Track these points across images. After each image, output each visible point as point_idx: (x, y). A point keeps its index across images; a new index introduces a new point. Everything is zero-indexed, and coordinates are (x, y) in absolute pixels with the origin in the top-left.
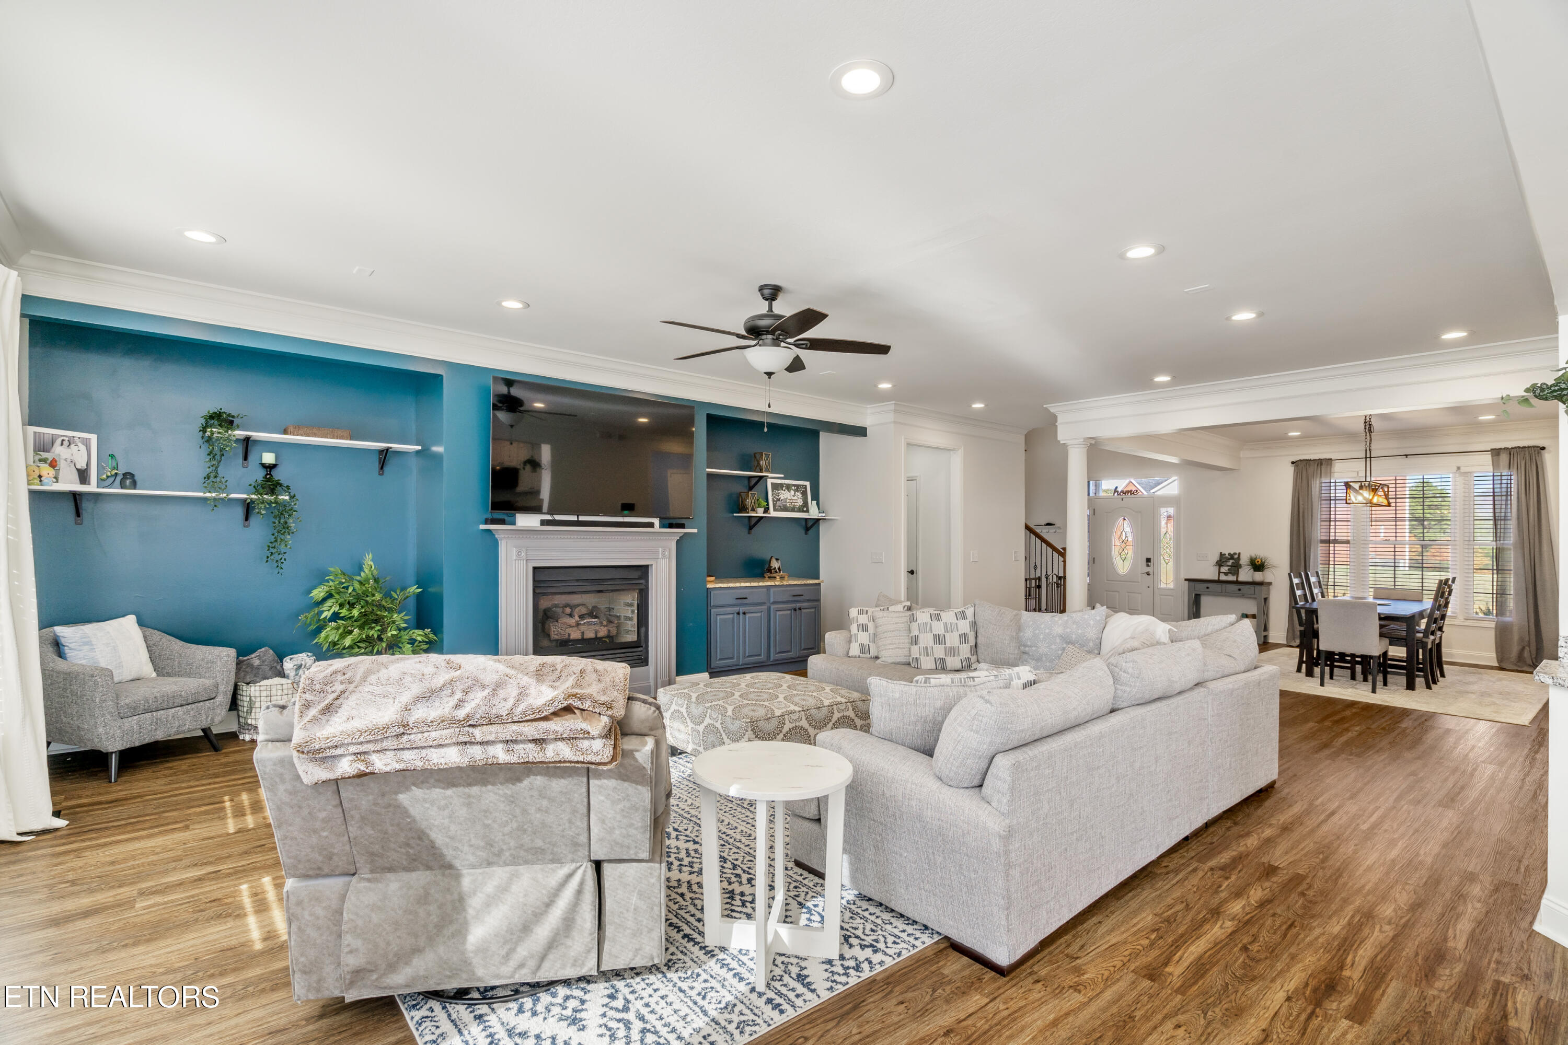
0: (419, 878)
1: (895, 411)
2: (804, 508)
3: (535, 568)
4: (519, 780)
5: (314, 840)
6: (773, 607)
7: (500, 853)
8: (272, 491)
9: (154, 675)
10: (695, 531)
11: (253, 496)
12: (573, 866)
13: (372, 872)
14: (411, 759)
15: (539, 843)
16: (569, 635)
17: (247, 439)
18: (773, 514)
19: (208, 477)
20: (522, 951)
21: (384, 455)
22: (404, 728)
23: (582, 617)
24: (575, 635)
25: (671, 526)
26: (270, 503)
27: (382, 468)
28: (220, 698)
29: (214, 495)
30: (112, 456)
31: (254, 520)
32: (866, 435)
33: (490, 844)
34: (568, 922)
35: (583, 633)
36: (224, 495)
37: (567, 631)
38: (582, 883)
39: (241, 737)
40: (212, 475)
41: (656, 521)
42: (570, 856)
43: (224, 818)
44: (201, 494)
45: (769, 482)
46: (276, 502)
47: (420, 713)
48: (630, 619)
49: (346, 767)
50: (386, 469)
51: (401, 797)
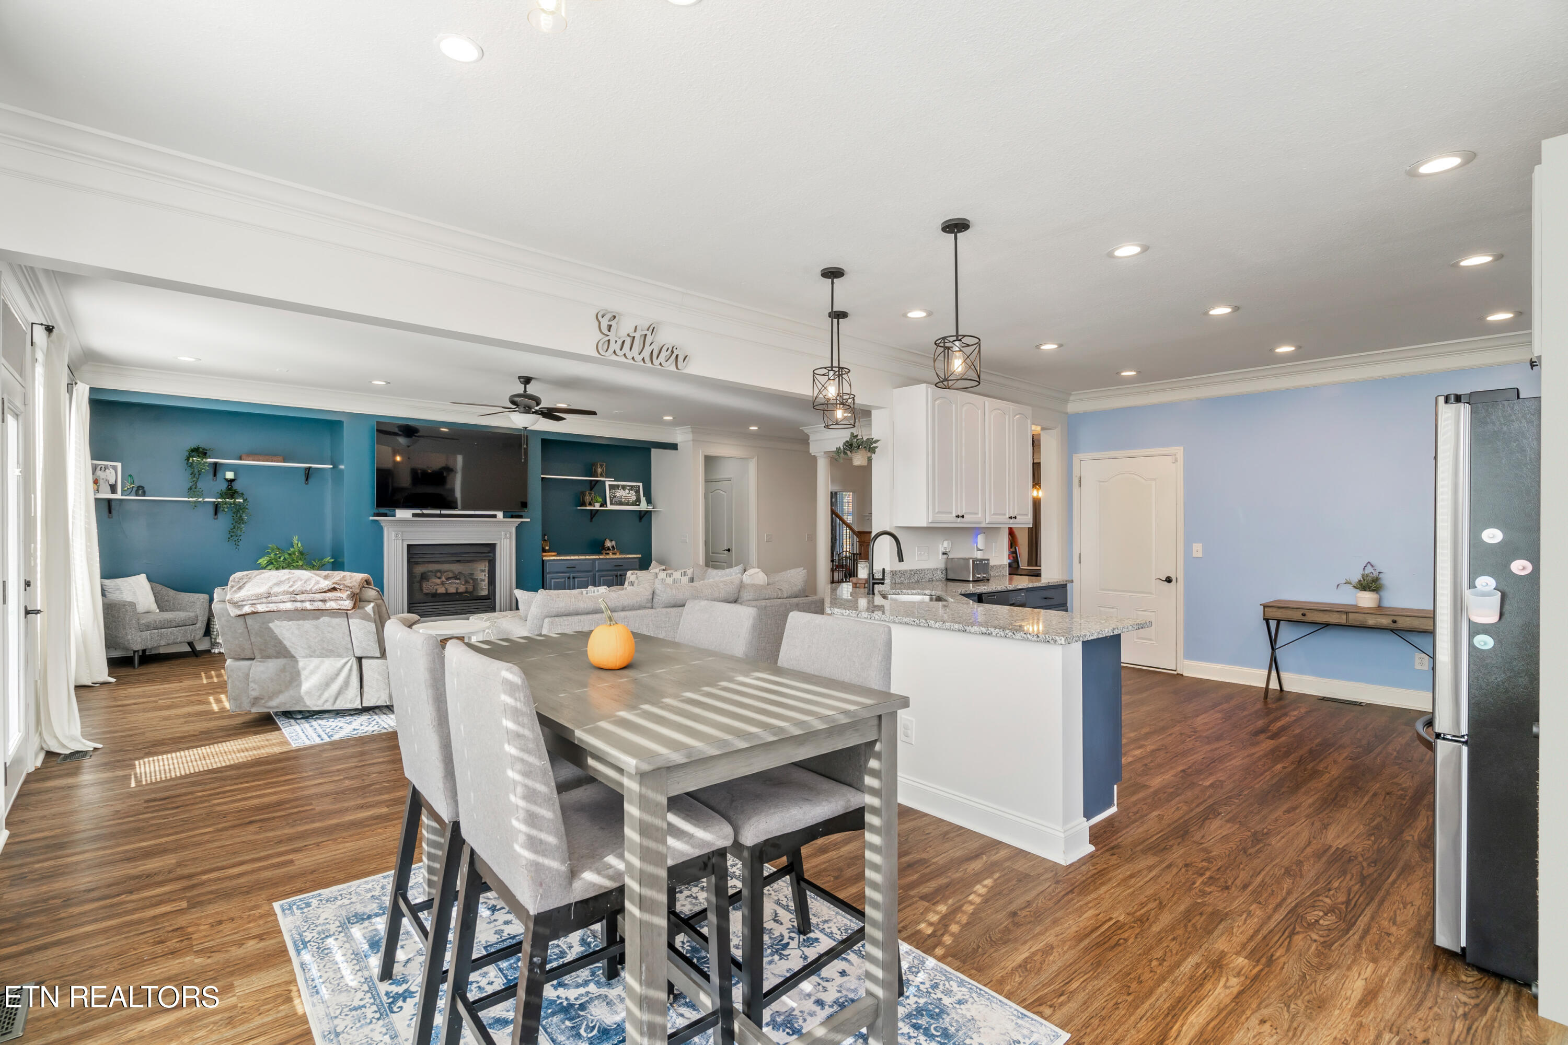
0: (281, 662)
1: (693, 432)
2: (637, 502)
3: (409, 546)
4: (318, 618)
5: (237, 642)
6: (597, 574)
7: (314, 651)
8: (232, 497)
9: (158, 611)
10: (529, 520)
11: (220, 500)
12: (348, 659)
13: (262, 658)
14: (272, 607)
15: (331, 647)
16: (436, 590)
17: (216, 464)
18: (610, 507)
19: (191, 489)
20: (326, 695)
21: (308, 473)
22: (269, 595)
23: (448, 579)
24: (441, 590)
25: (512, 517)
26: (231, 504)
27: (307, 479)
28: (198, 625)
29: (194, 499)
30: (130, 476)
31: (219, 515)
32: (676, 449)
33: (310, 647)
34: (346, 683)
35: (446, 589)
36: (201, 499)
37: (435, 587)
38: (351, 667)
39: (213, 651)
40: (194, 487)
41: (500, 515)
42: (345, 654)
43: (202, 679)
44: (186, 499)
45: (607, 484)
46: (234, 503)
47: (276, 590)
48: (483, 580)
49: (247, 609)
50: (310, 480)
51: (270, 625)
